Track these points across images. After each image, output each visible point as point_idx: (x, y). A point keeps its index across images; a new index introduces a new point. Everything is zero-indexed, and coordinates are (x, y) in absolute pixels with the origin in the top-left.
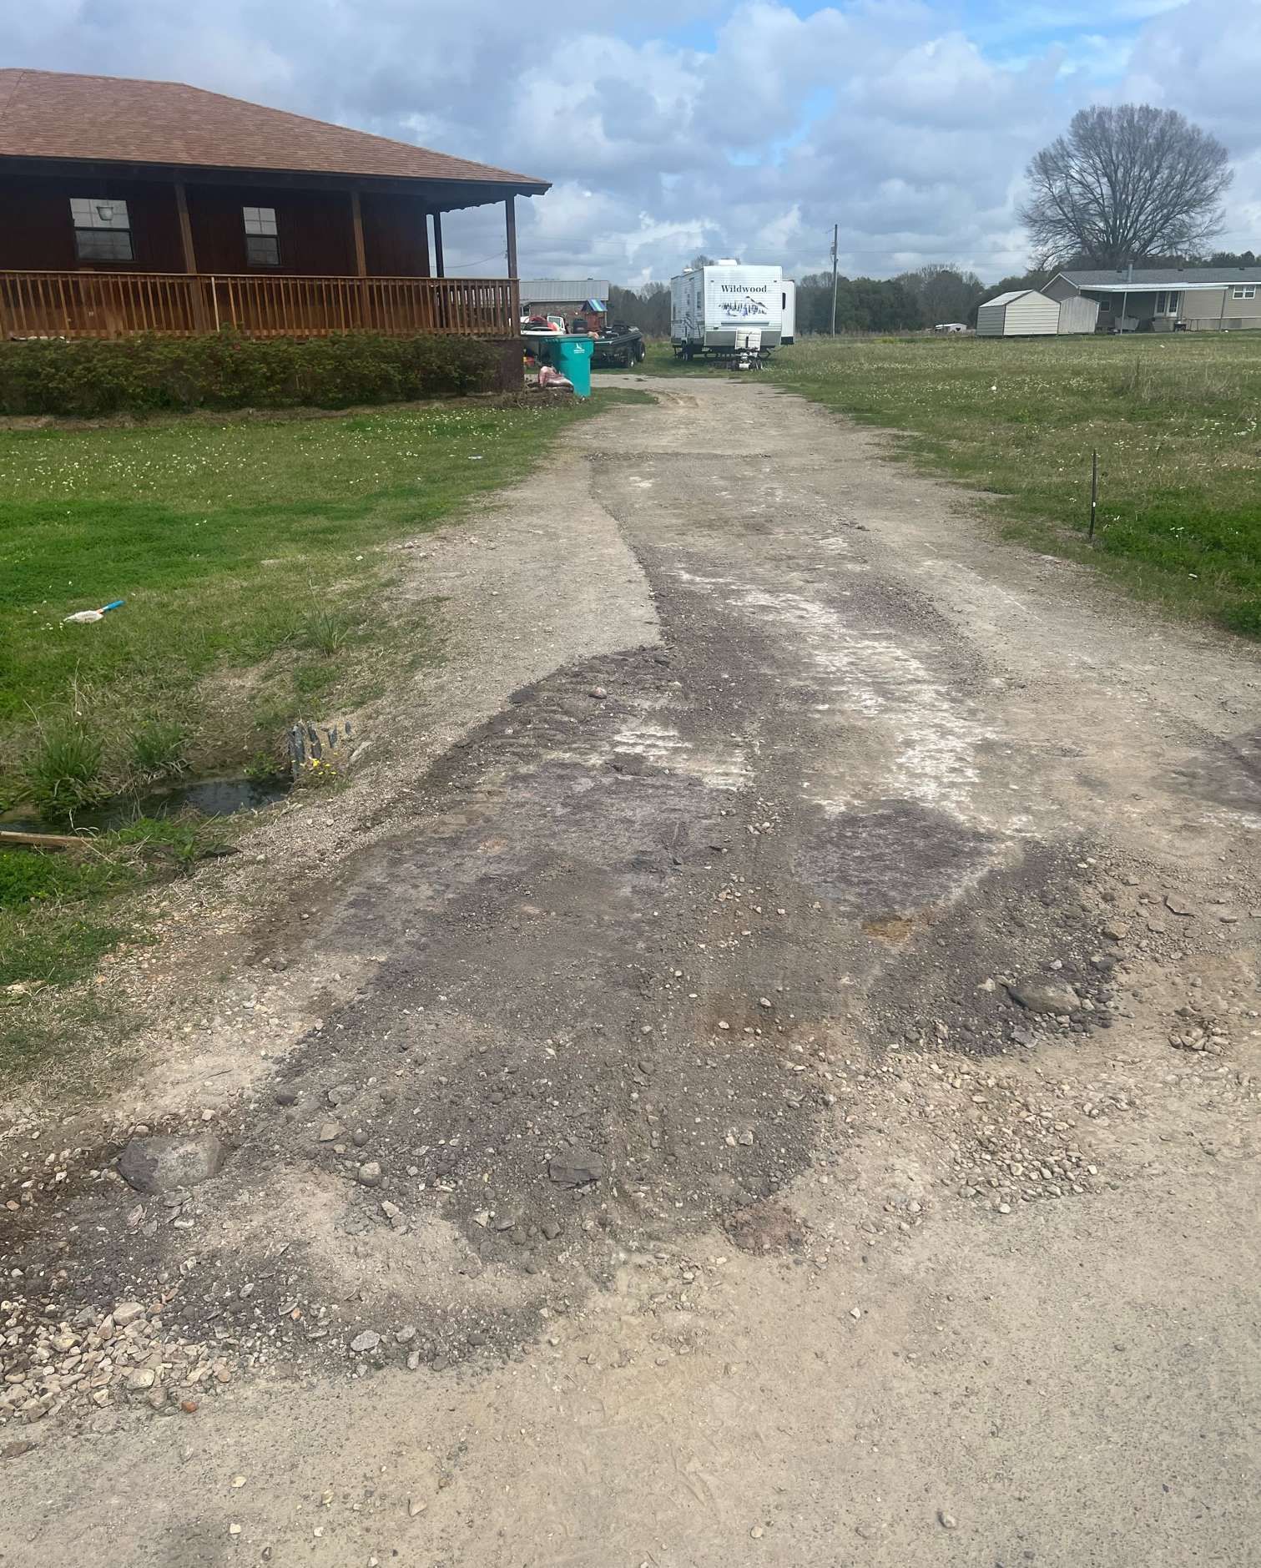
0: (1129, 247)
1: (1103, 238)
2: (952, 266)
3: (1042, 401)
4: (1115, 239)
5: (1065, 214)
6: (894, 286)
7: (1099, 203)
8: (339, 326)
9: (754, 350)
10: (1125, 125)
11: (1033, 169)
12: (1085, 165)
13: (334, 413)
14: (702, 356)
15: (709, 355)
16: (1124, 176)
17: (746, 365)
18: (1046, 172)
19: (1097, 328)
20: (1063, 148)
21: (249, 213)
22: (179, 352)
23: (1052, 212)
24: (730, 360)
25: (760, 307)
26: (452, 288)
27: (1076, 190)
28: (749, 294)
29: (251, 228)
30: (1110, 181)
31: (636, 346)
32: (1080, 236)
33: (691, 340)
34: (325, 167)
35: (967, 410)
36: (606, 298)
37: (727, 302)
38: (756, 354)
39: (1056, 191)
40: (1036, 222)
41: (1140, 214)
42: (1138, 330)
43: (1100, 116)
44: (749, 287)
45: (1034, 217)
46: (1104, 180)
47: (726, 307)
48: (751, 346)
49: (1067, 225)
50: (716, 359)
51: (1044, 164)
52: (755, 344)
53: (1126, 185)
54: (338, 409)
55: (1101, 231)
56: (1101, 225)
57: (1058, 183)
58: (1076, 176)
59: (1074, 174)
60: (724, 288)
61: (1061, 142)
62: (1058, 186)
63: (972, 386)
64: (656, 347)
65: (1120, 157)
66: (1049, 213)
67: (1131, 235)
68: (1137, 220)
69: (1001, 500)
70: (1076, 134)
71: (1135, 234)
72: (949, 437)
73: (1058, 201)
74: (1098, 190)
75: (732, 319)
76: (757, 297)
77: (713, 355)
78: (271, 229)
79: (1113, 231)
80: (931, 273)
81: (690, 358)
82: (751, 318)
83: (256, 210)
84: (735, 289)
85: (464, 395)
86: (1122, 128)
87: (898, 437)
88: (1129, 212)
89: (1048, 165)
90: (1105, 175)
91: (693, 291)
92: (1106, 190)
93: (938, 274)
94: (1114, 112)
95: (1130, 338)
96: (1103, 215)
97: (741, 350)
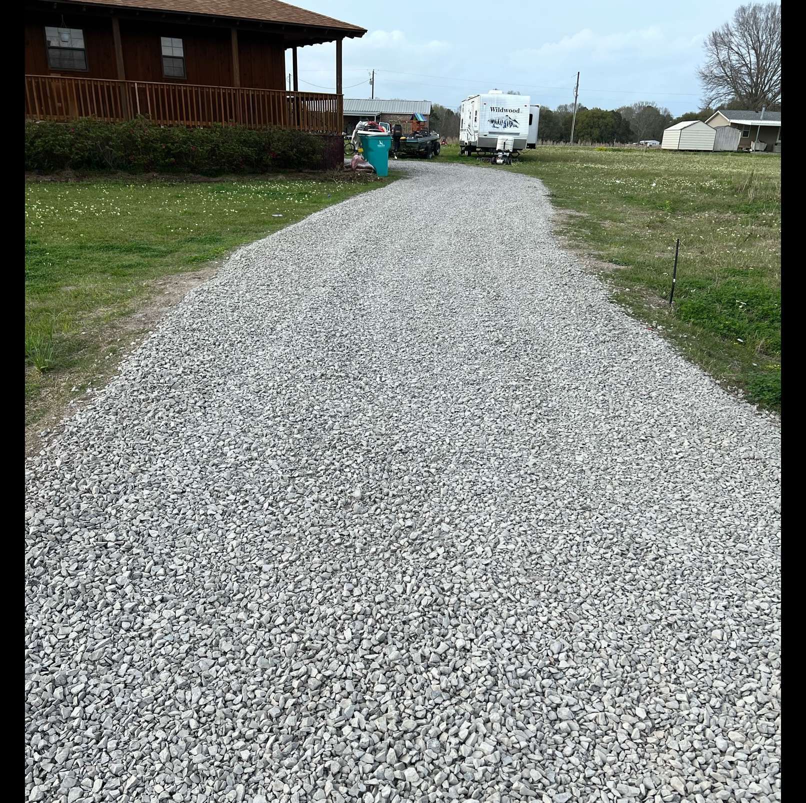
0: (765, 96)
1: (749, 90)
2: (653, 103)
3: (682, 195)
4: (757, 91)
5: (726, 73)
6: (615, 114)
7: (747, 67)
8: (221, 121)
9: (508, 151)
10: (770, 16)
11: (708, 42)
12: (742, 42)
13: (211, 179)
14: (476, 153)
15: (480, 153)
16: (766, 50)
17: (502, 161)
18: (716, 44)
19: (738, 148)
20: (728, 30)
21: (165, 41)
22: (107, 133)
23: (717, 71)
24: (491, 156)
25: (515, 123)
26: (302, 99)
27: (734, 57)
28: (508, 113)
29: (166, 51)
30: (756, 52)
31: (435, 145)
32: (734, 87)
33: (470, 142)
34: (214, 11)
35: (629, 199)
36: (429, 112)
37: (494, 118)
38: (508, 154)
39: (721, 58)
40: (707, 76)
41: (773, 75)
42: (765, 150)
43: (754, 9)
44: (508, 108)
45: (706, 73)
46: (752, 52)
47: (492, 121)
48: (506, 149)
49: (726, 80)
50: (484, 156)
51: (715, 39)
52: (510, 147)
53: (766, 56)
54: (215, 176)
55: (748, 85)
56: (748, 81)
57: (723, 52)
58: (736, 49)
59: (733, 47)
60: (492, 109)
61: (727, 26)
62: (723, 54)
63: (640, 182)
64: (448, 147)
65: (764, 38)
66: (715, 71)
67: (766, 89)
68: (771, 79)
69: (617, 270)
70: (738, 20)
71: (769, 87)
72: (606, 219)
73: (722, 64)
74: (748, 58)
75: (495, 130)
76: (512, 116)
77: (483, 153)
78: (179, 52)
79: (756, 85)
80: (640, 107)
81: (469, 155)
82: (508, 129)
83: (169, 39)
84: (499, 110)
85: (301, 171)
86: (767, 18)
87: (571, 217)
88: (766, 74)
89: (719, 41)
90: (753, 48)
91: (473, 110)
92: (754, 59)
93: (645, 108)
94: (764, 7)
95: (758, 156)
96: (750, 74)
97: (500, 151)
